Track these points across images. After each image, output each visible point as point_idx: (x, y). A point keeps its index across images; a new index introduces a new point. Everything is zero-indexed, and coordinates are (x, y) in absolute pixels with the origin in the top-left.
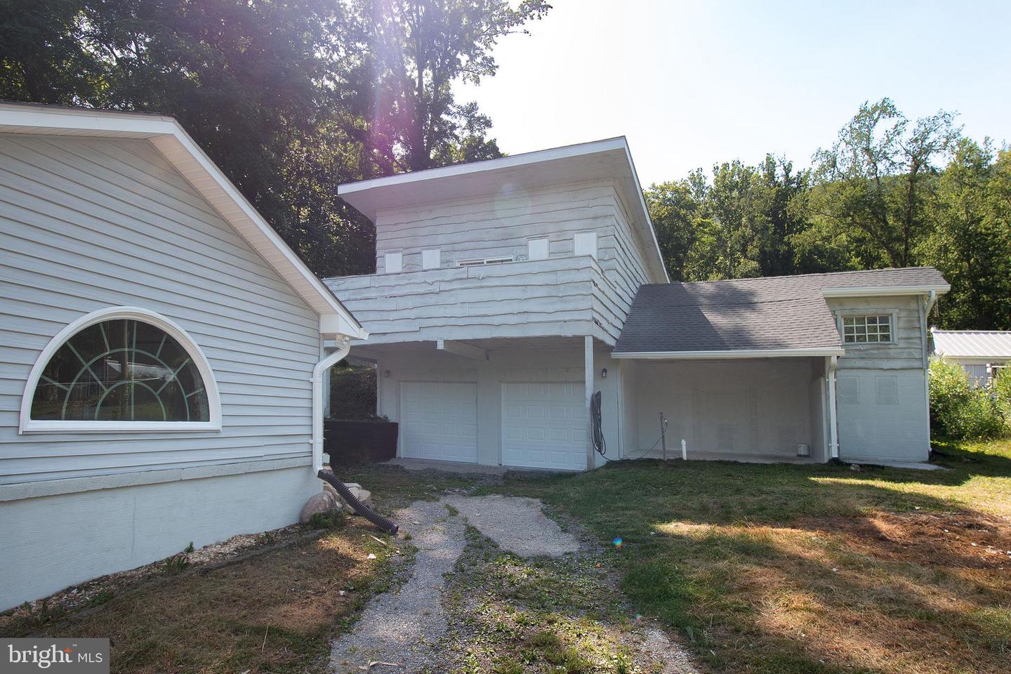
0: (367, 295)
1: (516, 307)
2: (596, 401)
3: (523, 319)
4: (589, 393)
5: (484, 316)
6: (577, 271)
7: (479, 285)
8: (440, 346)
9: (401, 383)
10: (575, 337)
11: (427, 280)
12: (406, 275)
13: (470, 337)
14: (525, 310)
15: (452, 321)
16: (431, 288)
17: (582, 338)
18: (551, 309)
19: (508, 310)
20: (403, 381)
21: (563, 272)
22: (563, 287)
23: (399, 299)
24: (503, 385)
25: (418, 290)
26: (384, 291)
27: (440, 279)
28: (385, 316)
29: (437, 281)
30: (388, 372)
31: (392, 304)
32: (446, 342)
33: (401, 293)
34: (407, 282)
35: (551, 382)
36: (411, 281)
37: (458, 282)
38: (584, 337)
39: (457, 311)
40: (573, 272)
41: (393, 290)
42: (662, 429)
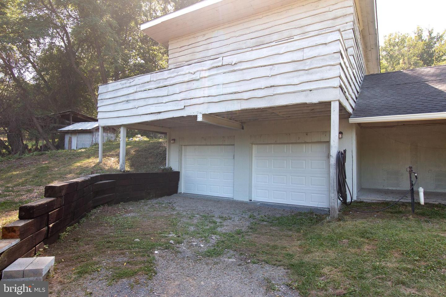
0: (148, 87)
1: (263, 83)
2: (341, 158)
3: (271, 91)
4: (334, 152)
5: (235, 93)
6: (324, 45)
7: (232, 69)
8: (200, 119)
9: (183, 147)
10: (321, 103)
11: (191, 71)
12: (176, 69)
13: (223, 110)
14: (272, 85)
15: (210, 99)
16: (194, 77)
17: (328, 104)
18: (296, 81)
19: (257, 86)
20: (184, 145)
21: (310, 48)
22: (309, 61)
23: (170, 88)
24: (254, 146)
25: (184, 79)
26: (160, 83)
27: (201, 68)
28: (160, 100)
29: (198, 71)
30: (174, 140)
31: (164, 92)
32: (204, 115)
33: (172, 83)
34: (175, 74)
35: (292, 143)
36: (179, 74)
37: (215, 69)
38: (331, 102)
39: (213, 91)
40: (321, 47)
41: (165, 81)
42: (411, 182)
